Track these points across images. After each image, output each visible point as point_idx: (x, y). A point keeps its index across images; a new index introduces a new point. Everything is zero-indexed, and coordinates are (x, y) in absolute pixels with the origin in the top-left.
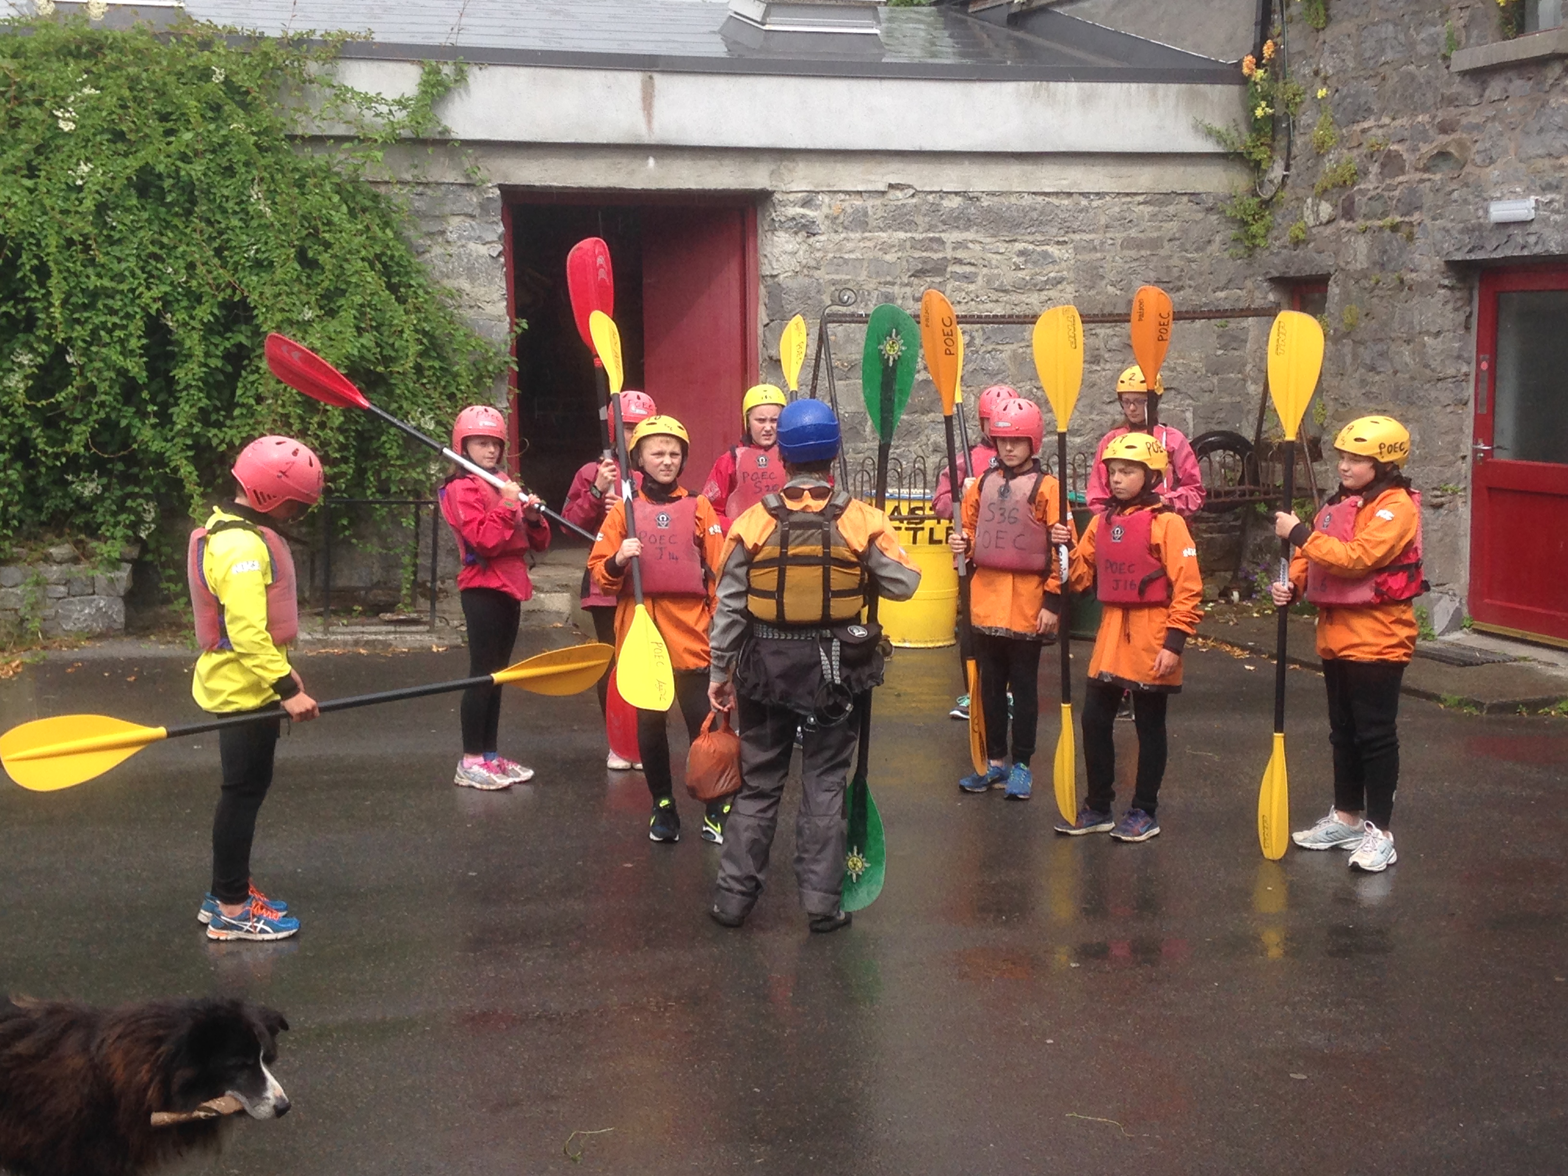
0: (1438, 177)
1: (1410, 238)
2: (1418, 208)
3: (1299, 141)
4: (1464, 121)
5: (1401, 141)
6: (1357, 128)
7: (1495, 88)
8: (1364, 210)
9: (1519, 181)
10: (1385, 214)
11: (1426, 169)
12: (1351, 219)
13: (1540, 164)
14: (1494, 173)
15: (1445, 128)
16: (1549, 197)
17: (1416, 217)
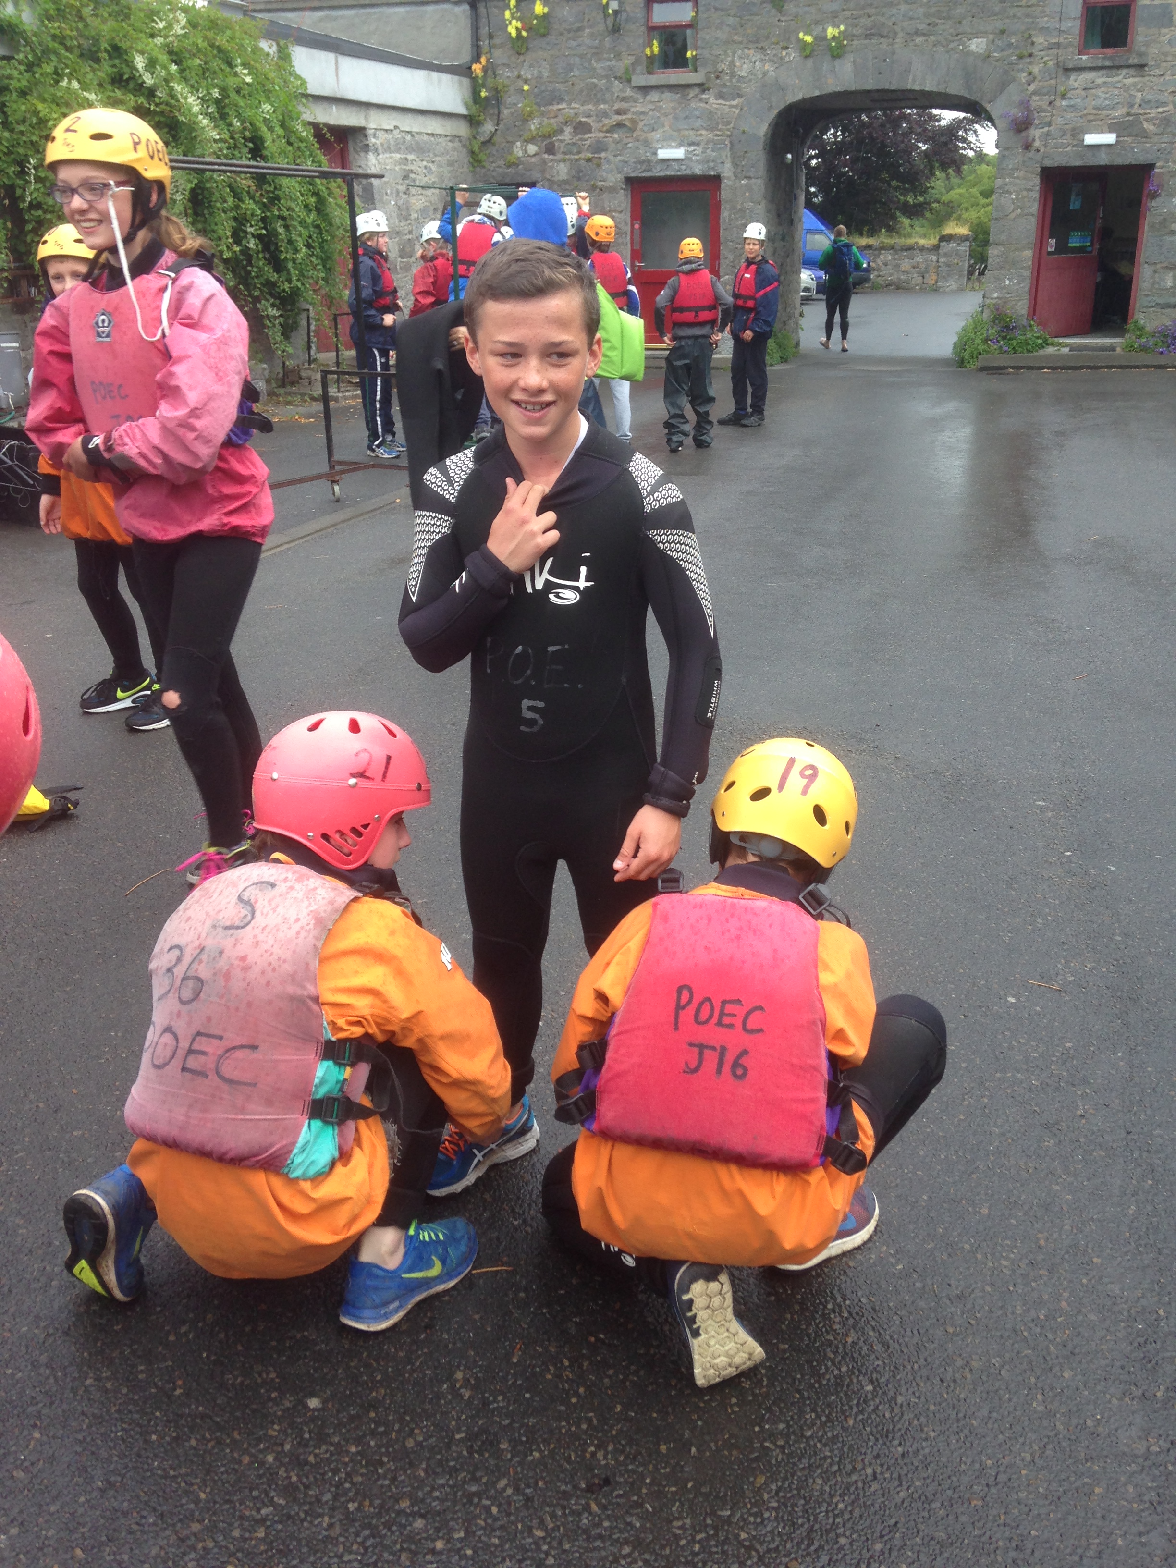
0: (616, 136)
1: (599, 165)
2: (606, 150)
3: (506, 112)
4: (633, 110)
5: (589, 116)
6: (555, 107)
7: (654, 96)
8: (562, 149)
9: (674, 140)
10: (579, 152)
11: (607, 131)
12: (554, 154)
13: (686, 133)
14: (657, 135)
15: (618, 112)
16: (692, 148)
17: (603, 155)
